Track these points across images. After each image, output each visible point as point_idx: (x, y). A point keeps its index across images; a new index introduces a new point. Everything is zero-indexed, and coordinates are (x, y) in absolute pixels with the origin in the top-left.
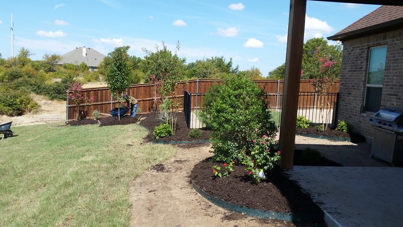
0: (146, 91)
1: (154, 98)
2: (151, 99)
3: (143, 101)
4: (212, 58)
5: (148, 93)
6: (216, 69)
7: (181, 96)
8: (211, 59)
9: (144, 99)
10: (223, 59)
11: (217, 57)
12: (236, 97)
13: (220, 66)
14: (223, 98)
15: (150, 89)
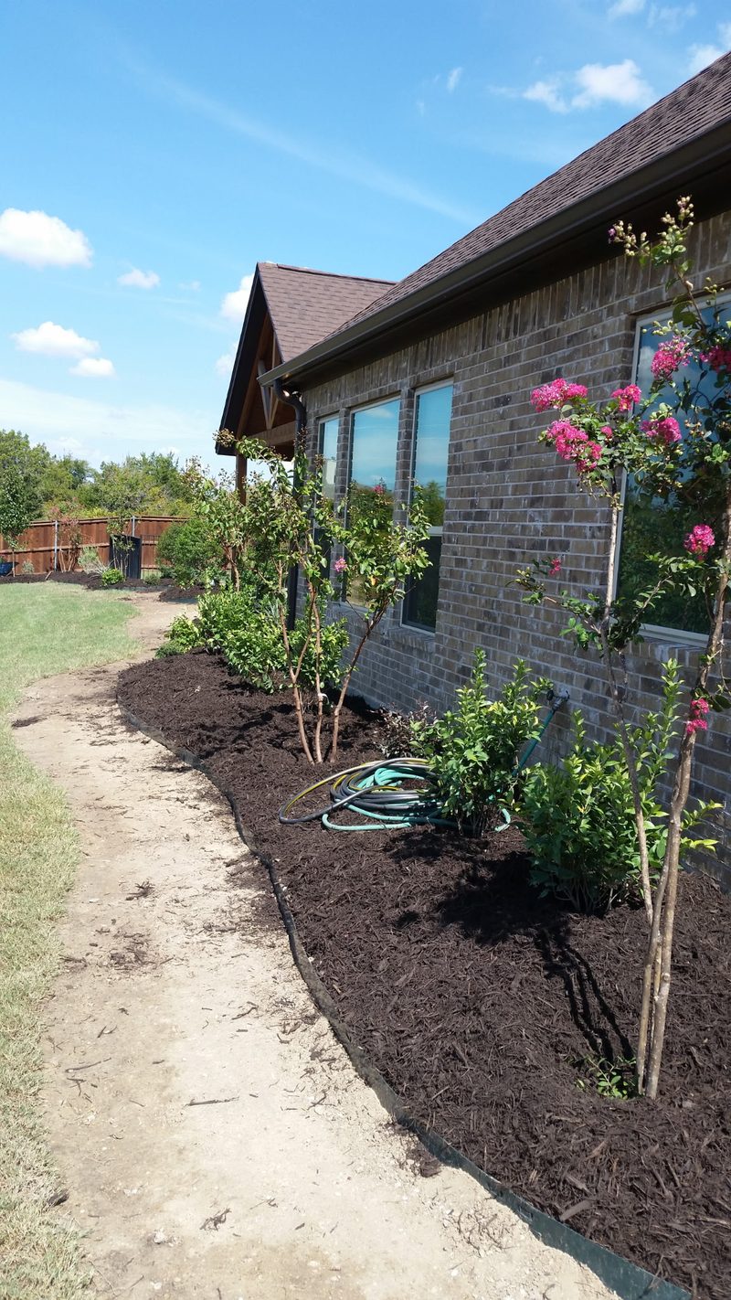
0: (37, 535)
1: (53, 548)
2: (47, 548)
3: (33, 552)
4: (143, 456)
5: (42, 539)
6: (157, 490)
7: (104, 544)
8: (139, 458)
9: (35, 549)
10: (174, 460)
11: (157, 454)
12: (195, 533)
13: (165, 479)
14: (185, 535)
15: (46, 532)
